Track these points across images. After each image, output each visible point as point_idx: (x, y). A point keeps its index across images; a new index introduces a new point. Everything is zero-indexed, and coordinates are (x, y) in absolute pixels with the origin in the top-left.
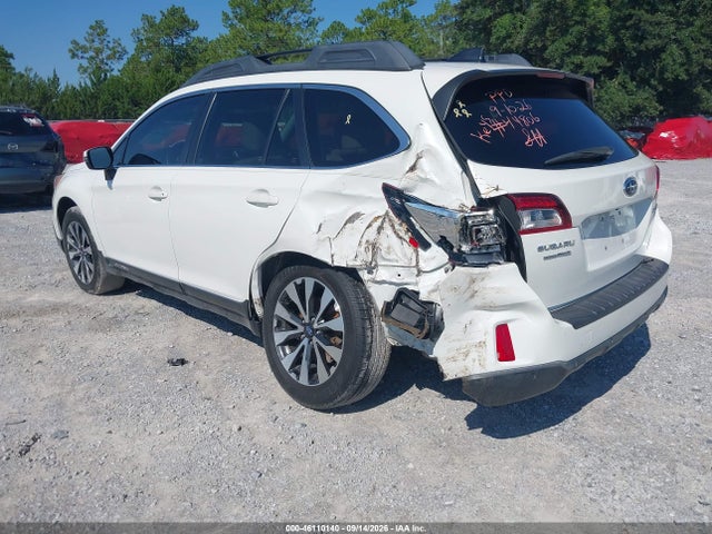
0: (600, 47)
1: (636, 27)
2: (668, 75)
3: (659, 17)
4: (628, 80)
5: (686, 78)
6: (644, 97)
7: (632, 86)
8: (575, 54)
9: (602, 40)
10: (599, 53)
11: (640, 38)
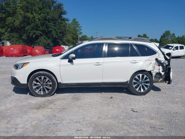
0: (39, 29)
1: (47, 25)
2: (54, 37)
3: (51, 24)
4: (46, 37)
5: (57, 38)
6: (49, 41)
7: (46, 38)
8: (33, 30)
9: (39, 27)
10: (39, 30)
11: (48, 28)
